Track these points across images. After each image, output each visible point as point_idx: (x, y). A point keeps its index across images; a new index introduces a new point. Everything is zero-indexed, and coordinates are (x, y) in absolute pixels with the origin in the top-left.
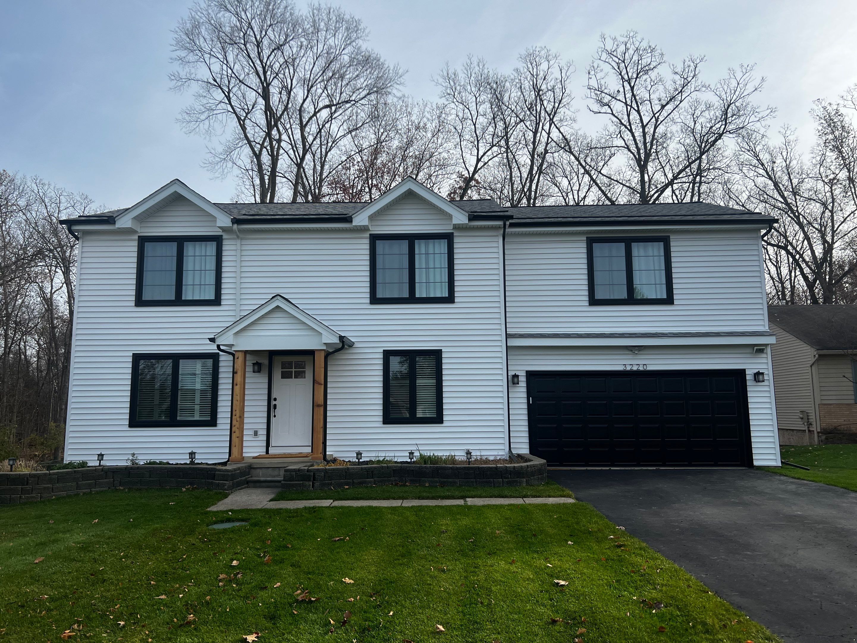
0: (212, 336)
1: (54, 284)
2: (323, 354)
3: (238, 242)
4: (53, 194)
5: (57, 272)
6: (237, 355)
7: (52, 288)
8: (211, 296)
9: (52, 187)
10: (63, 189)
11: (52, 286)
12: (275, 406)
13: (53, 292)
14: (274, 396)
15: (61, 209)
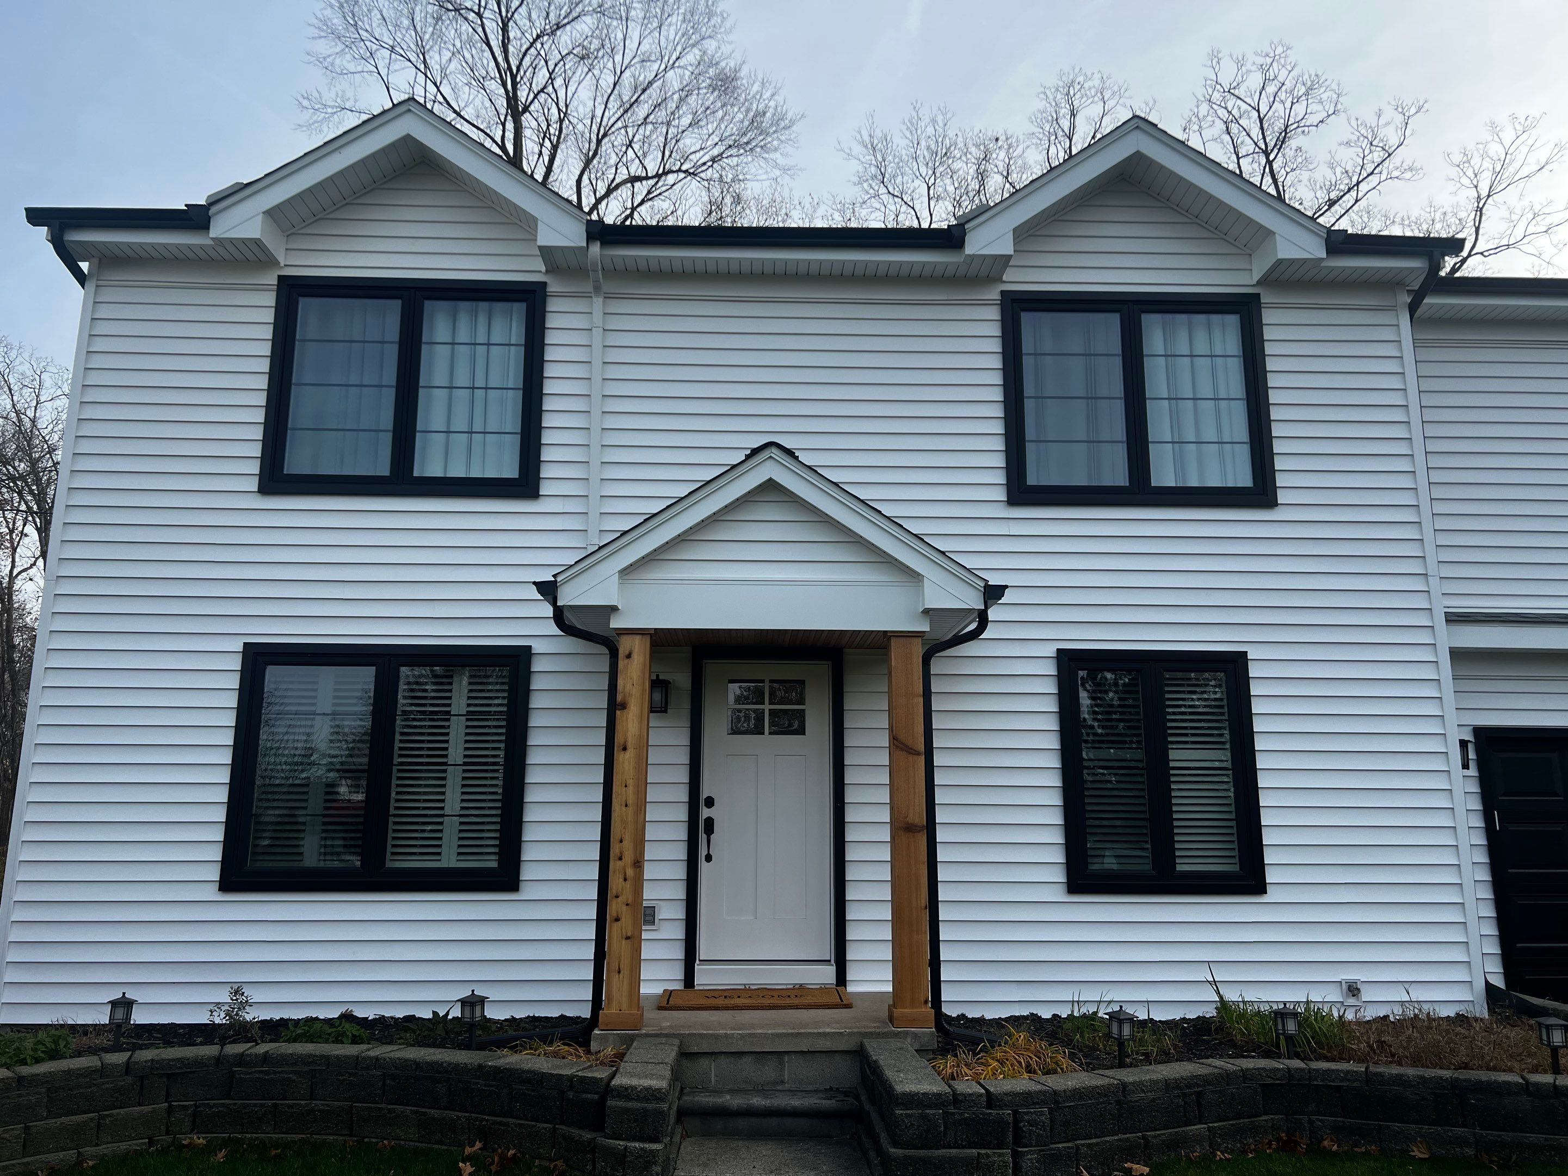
0: (547, 576)
1: (17, 559)
2: (918, 650)
3: (598, 302)
4: (26, 368)
5: (26, 535)
6: (625, 645)
7: (13, 566)
8: (509, 469)
9: (26, 355)
10: (49, 360)
11: (13, 562)
12: (710, 823)
13: (15, 573)
14: (705, 793)
15: (42, 399)
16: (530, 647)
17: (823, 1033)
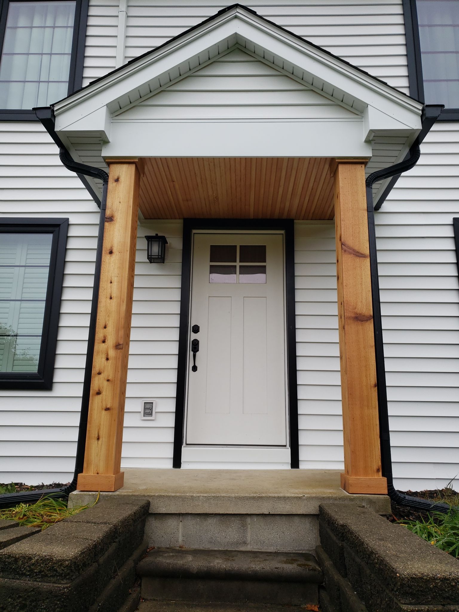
2: (362, 175)
6: (114, 171)
12: (196, 345)
14: (193, 322)
16: (68, 219)
17: (283, 497)
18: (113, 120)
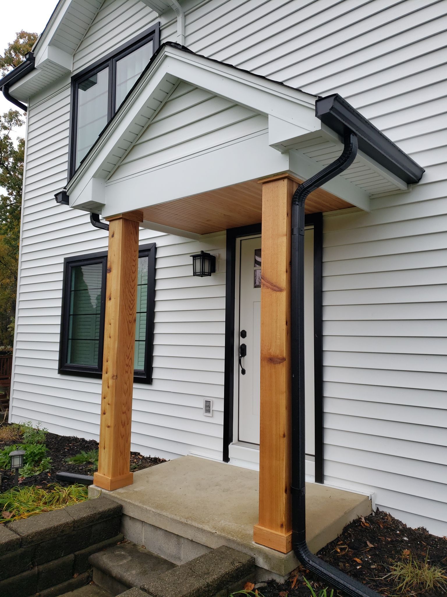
3: (179, 20)
6: (111, 228)
12: (243, 350)
14: (240, 326)
16: (155, 243)
17: (201, 529)
18: (106, 183)
